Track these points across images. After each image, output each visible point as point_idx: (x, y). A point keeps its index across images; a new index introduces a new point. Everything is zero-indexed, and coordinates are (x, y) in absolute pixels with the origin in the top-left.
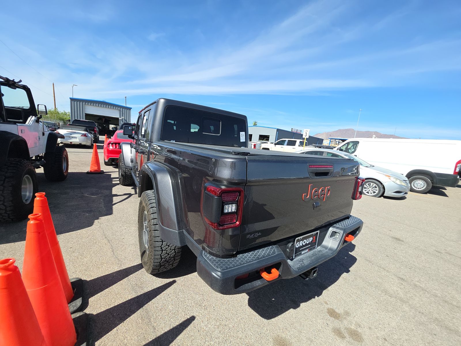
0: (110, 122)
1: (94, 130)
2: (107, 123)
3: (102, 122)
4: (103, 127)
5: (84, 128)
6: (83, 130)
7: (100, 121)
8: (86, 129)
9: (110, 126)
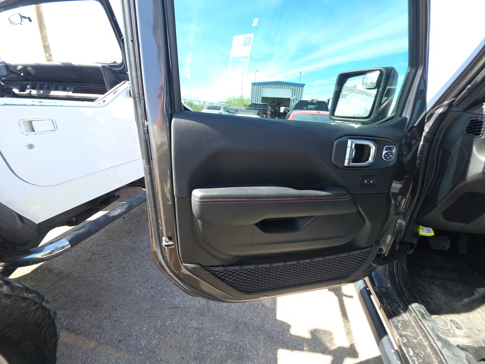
0: (281, 104)
1: (266, 113)
2: (279, 105)
3: (274, 105)
4: (275, 110)
5: (257, 111)
6: (256, 113)
7: (273, 104)
8: (259, 112)
9: (281, 108)
